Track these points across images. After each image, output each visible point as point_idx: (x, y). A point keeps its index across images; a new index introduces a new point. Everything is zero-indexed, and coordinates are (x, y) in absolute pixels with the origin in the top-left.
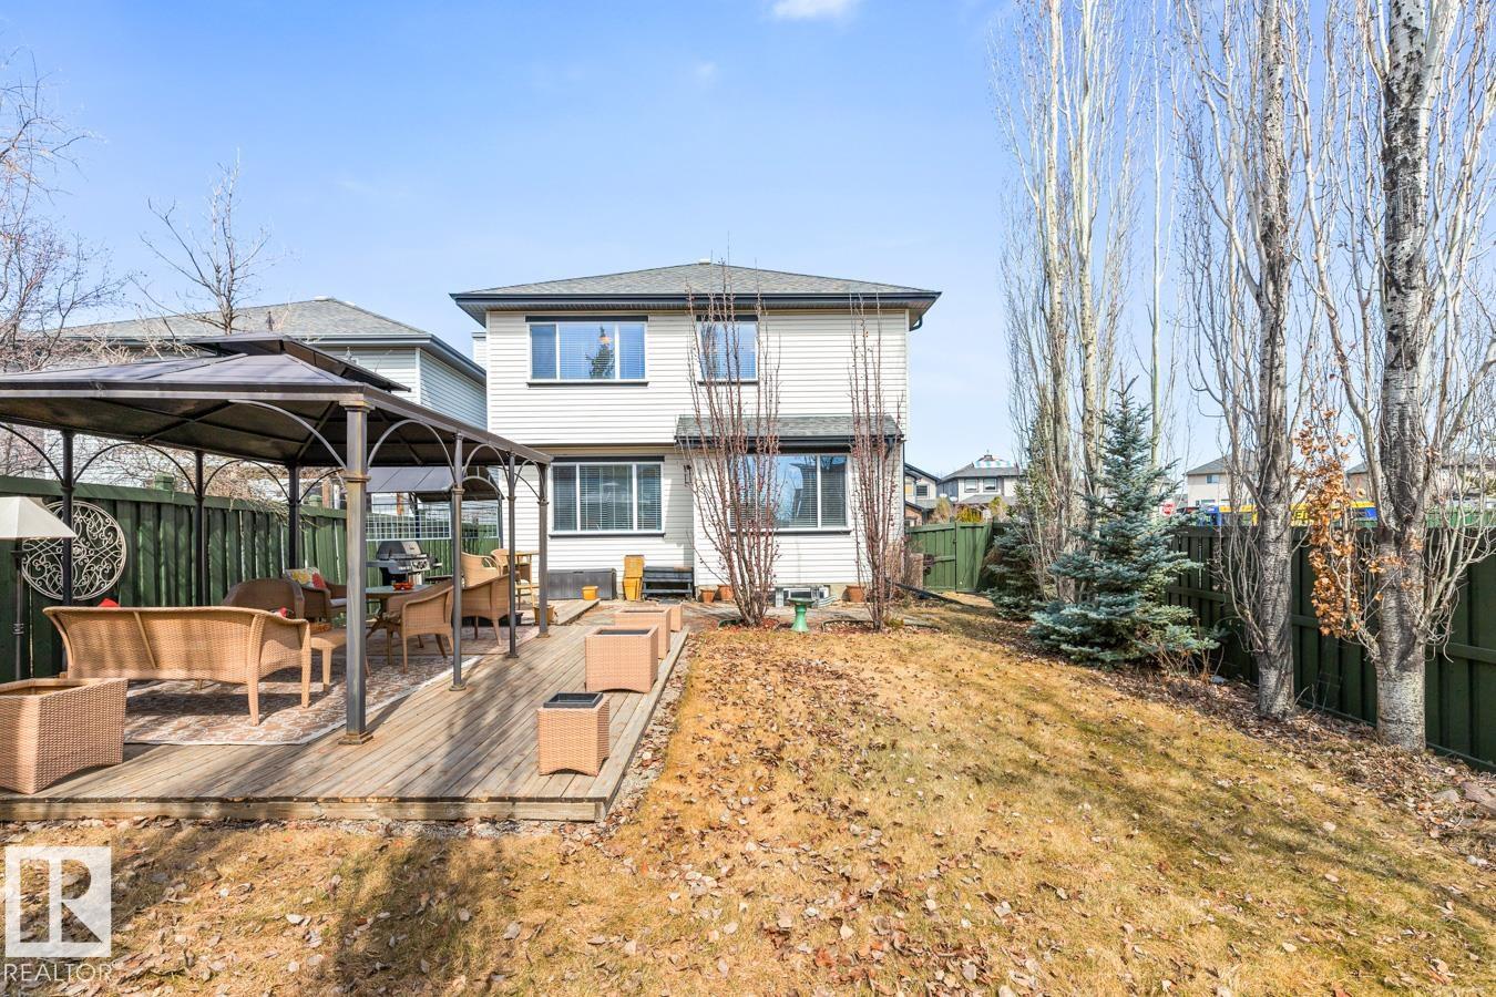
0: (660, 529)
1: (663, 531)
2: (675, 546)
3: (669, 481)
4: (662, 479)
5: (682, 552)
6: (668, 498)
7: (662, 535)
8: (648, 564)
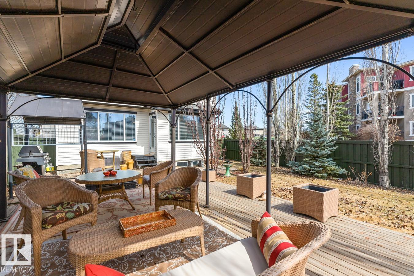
0: (135, 140)
1: (136, 141)
2: (141, 147)
3: (139, 122)
4: (136, 121)
5: (143, 149)
6: (138, 128)
7: (136, 143)
8: (132, 154)
